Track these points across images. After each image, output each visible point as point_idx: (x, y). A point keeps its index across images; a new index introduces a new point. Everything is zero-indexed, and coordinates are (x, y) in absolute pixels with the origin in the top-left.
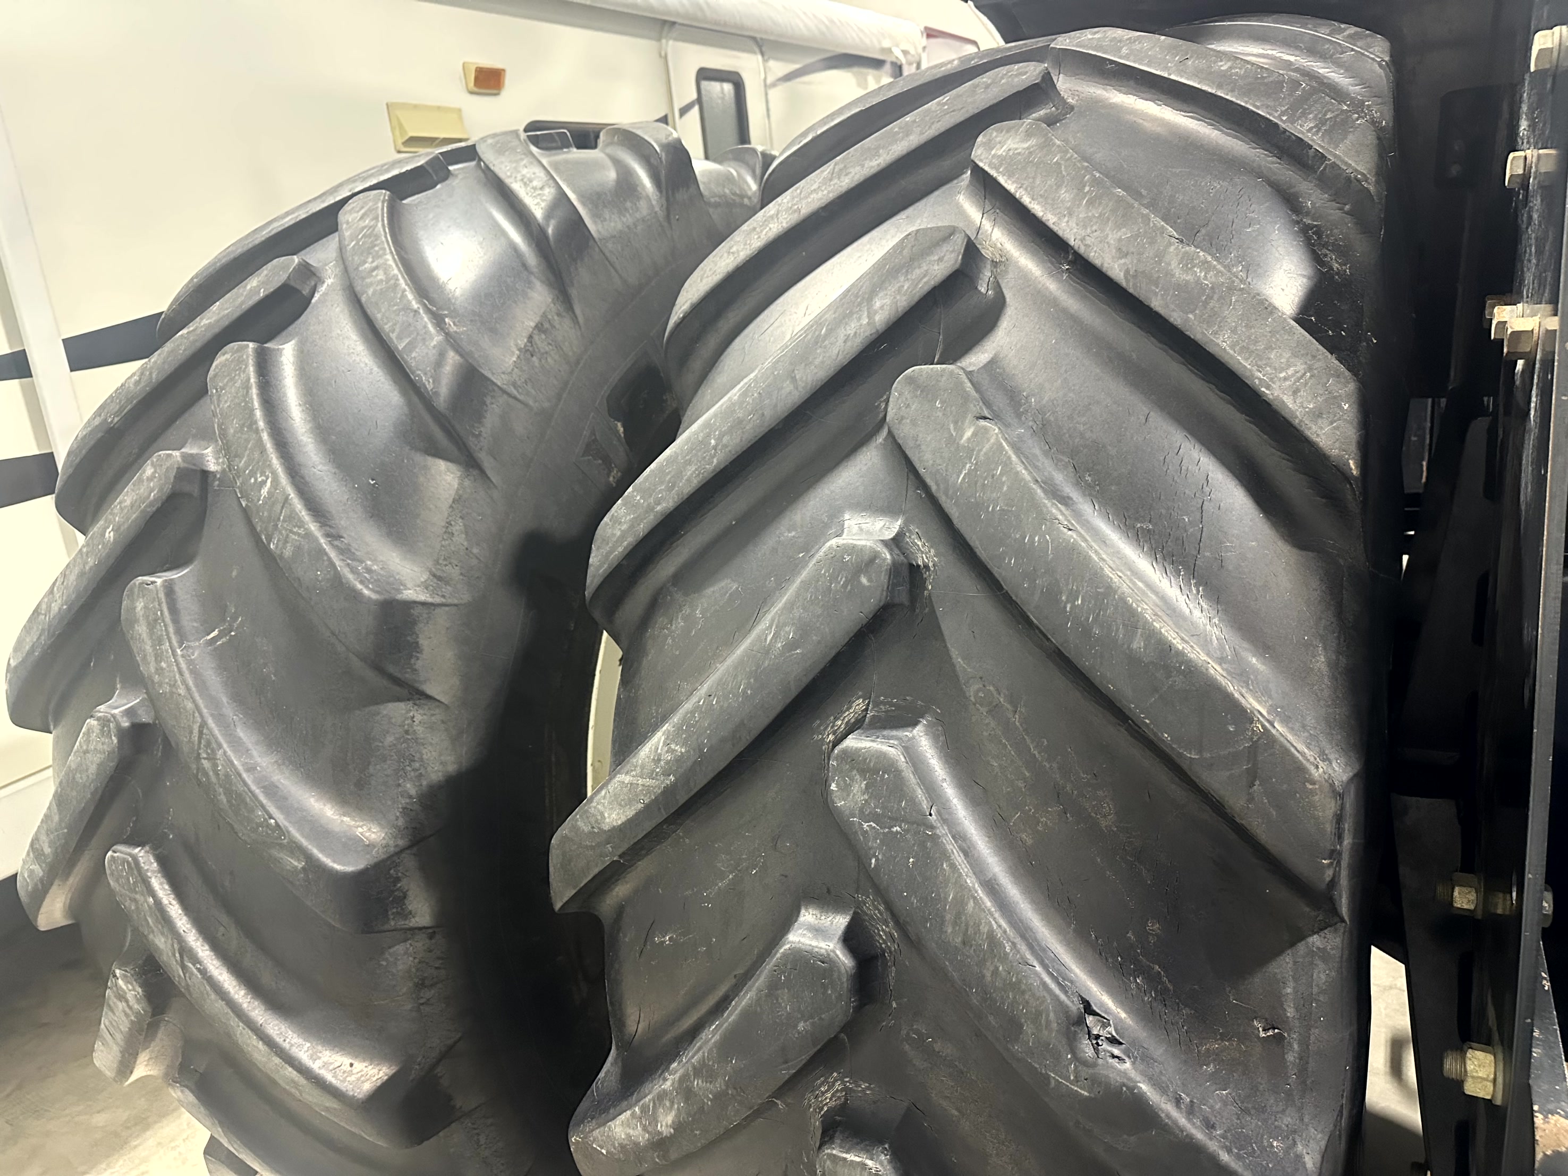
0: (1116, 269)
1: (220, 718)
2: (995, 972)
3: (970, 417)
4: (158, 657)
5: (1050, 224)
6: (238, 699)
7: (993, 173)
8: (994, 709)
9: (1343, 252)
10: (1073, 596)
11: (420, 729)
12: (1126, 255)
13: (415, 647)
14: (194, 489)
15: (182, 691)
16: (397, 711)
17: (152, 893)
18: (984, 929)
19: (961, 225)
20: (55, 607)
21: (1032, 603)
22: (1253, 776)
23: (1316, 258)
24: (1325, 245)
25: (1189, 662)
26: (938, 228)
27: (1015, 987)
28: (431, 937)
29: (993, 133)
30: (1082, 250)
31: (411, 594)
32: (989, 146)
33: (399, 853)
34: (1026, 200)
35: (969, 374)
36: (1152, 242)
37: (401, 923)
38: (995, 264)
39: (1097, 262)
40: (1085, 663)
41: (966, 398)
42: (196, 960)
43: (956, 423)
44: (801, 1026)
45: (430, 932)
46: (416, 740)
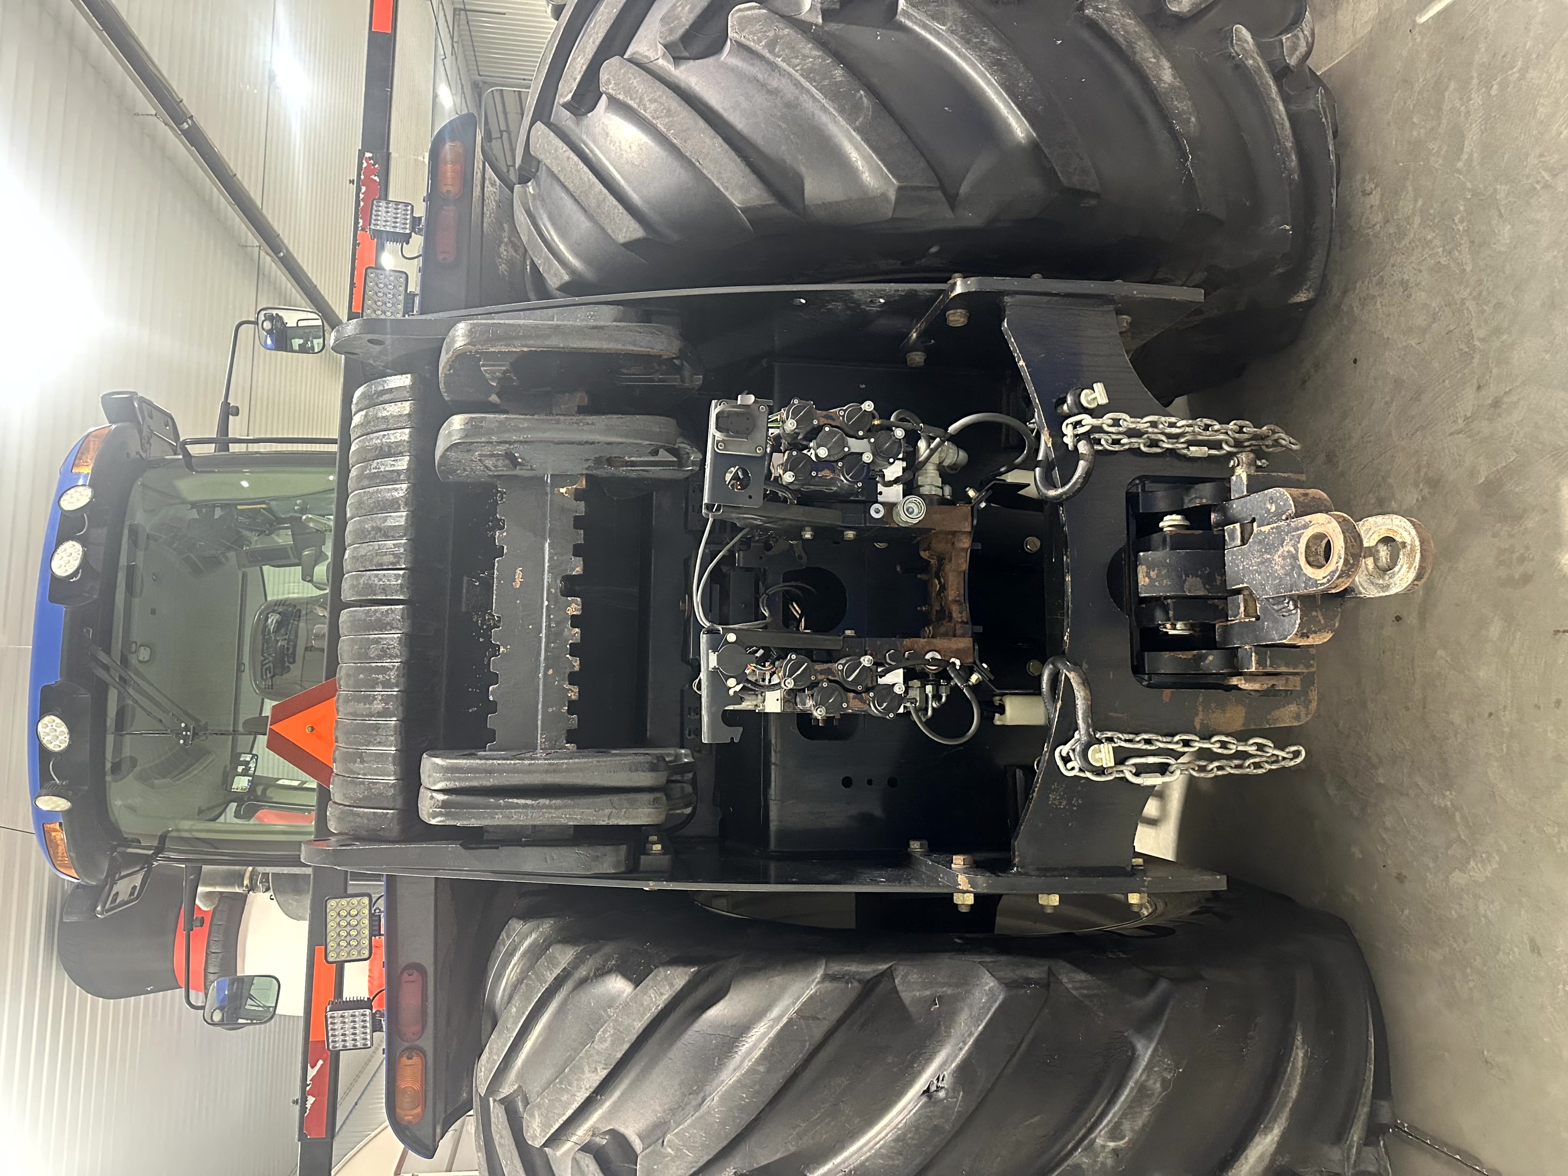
0: (603, 1073)
2: (912, 1139)
3: (662, 1150)
5: (577, 1106)
7: (548, 1136)
8: (800, 1137)
9: (608, 958)
10: (742, 1098)
12: (596, 1069)
18: (892, 1144)
19: (572, 1154)
21: (747, 1119)
22: (815, 1018)
23: (609, 972)
24: (604, 966)
25: (769, 1046)
26: (572, 1167)
27: (917, 1128)
29: (528, 1135)
30: (592, 1090)
32: (534, 1138)
34: (565, 1118)
35: (644, 1149)
36: (591, 1056)
38: (593, 1135)
39: (598, 1083)
40: (771, 1093)
41: (653, 1152)
43: (665, 1157)
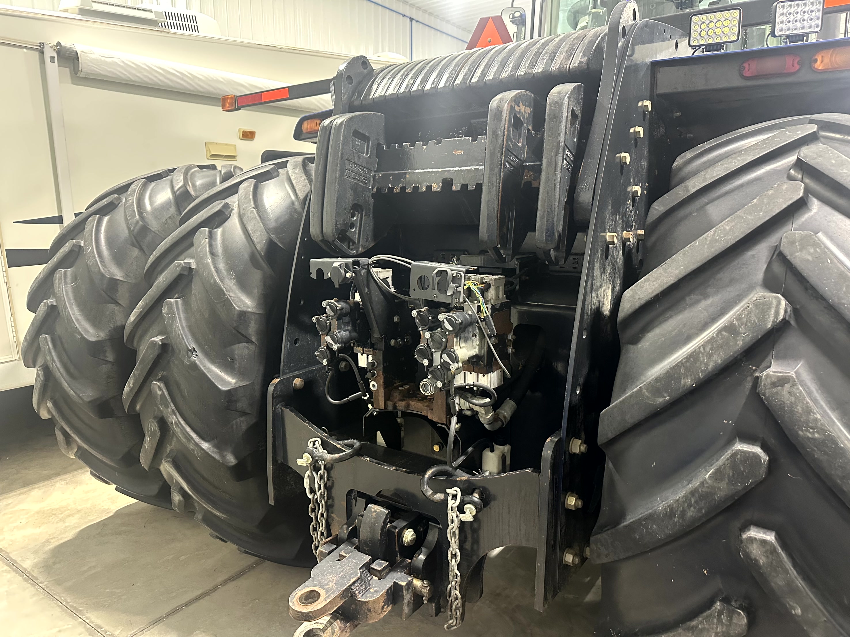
1: (69, 303)
4: (59, 287)
6: (75, 299)
11: (116, 312)
13: (117, 291)
14: (76, 249)
15: (62, 295)
16: (112, 306)
17: (48, 346)
20: (40, 277)
28: (113, 365)
31: (118, 278)
33: (106, 340)
37: (104, 358)
42: (55, 363)
44: (151, 356)
45: (112, 363)
46: (115, 314)
